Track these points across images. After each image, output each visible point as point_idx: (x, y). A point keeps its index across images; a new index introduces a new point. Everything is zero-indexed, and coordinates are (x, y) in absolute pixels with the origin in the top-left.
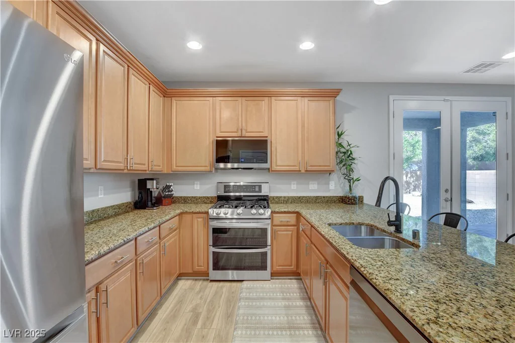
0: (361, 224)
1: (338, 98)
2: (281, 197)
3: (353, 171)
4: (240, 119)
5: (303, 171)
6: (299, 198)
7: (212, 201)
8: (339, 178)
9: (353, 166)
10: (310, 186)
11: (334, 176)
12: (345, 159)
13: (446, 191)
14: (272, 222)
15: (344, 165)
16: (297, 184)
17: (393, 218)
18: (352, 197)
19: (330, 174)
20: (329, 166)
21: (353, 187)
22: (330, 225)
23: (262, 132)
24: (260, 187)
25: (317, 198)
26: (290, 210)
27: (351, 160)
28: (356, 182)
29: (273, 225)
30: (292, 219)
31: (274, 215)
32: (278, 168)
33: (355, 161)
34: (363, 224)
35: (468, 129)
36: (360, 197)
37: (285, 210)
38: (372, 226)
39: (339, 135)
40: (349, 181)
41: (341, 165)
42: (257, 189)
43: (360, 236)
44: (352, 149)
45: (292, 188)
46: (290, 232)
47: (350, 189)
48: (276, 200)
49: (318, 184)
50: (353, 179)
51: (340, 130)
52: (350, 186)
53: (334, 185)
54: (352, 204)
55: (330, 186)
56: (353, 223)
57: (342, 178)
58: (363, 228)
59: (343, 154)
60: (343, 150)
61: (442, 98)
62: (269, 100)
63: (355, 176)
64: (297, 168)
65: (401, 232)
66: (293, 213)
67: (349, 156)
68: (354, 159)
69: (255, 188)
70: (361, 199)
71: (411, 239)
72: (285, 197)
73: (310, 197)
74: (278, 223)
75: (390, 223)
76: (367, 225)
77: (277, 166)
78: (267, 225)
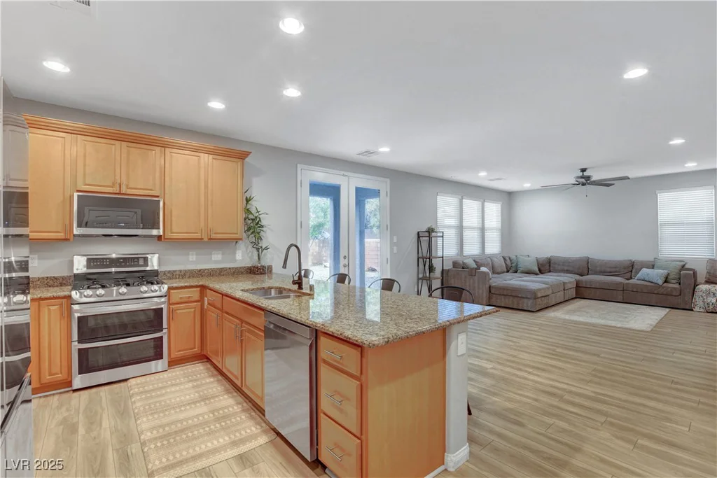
0: (270, 288)
1: (246, 160)
2: (175, 271)
3: (261, 239)
4: (118, 171)
5: (206, 239)
6: (200, 271)
7: (64, 282)
8: (247, 248)
9: (262, 233)
10: (213, 256)
11: (241, 245)
12: (254, 226)
13: (345, 257)
14: (169, 299)
15: (252, 233)
16: (196, 255)
17: (296, 278)
18: (261, 266)
19: (237, 242)
20: (237, 234)
21: (262, 256)
22: (242, 290)
23: (151, 190)
24: (146, 259)
25: (222, 270)
26: (192, 284)
27: (259, 227)
28: (265, 251)
29: (170, 304)
30: (195, 294)
31: (172, 291)
32: (175, 236)
33: (264, 229)
34: (272, 288)
35: (367, 200)
36: (269, 266)
37: (186, 284)
38: (280, 288)
39: (248, 200)
40: (258, 250)
41: (249, 233)
42: (141, 262)
43: (271, 295)
44: (261, 216)
45: (191, 260)
46: (193, 310)
47: (259, 258)
48: (169, 275)
49: (223, 254)
50: (261, 247)
51: (248, 195)
52: (259, 255)
53: (240, 254)
54: (261, 274)
55: (237, 255)
56: (264, 288)
57: (250, 247)
58: (273, 291)
59: (251, 221)
60: (251, 217)
61: (342, 173)
62: (161, 151)
63: (263, 244)
64: (198, 236)
65: (302, 289)
66: (197, 286)
67: (258, 223)
68: (262, 227)
69: (138, 262)
70: (270, 268)
71: (308, 292)
72: (181, 271)
73: (212, 270)
74: (177, 300)
75: (294, 283)
76: (276, 288)
77: (172, 233)
78: (161, 303)
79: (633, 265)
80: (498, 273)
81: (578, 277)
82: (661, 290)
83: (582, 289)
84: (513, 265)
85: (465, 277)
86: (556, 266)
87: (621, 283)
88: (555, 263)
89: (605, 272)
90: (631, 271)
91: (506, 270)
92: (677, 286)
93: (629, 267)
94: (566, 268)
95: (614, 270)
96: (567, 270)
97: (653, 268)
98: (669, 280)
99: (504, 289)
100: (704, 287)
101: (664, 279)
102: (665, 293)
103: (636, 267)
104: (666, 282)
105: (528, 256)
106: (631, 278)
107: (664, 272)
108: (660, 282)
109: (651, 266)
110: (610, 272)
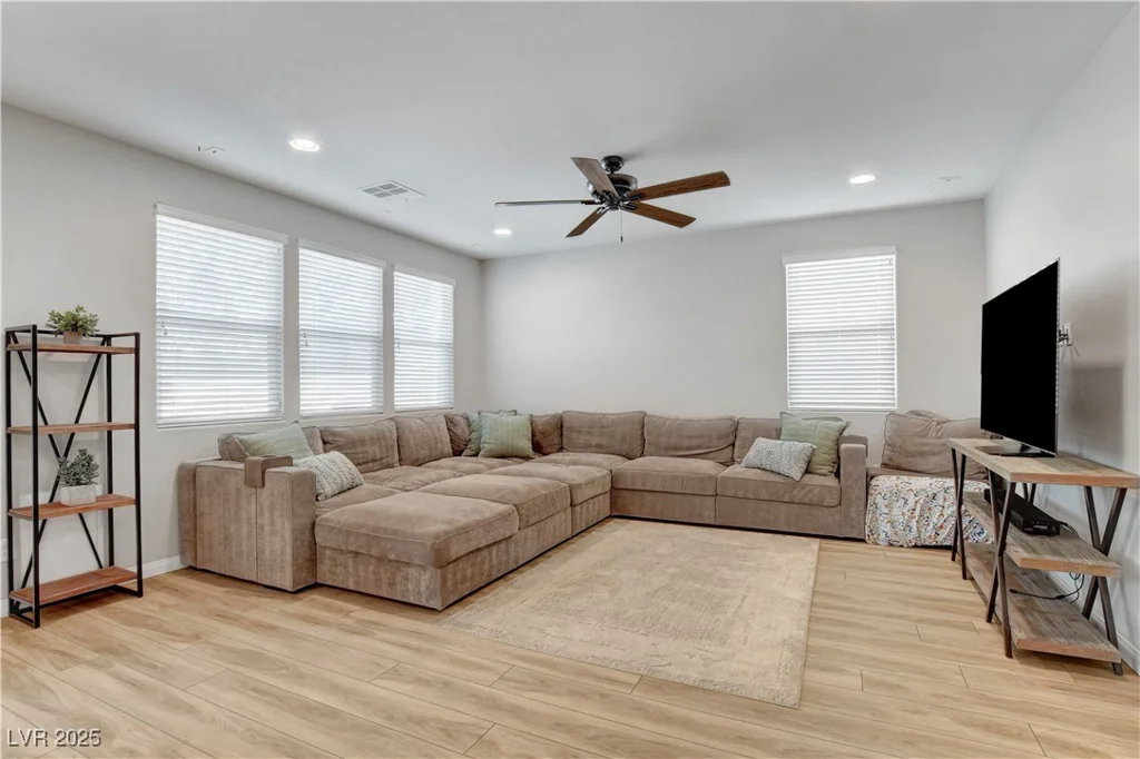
79: (736, 430)
80: (418, 463)
81: (620, 464)
82: (798, 494)
83: (625, 493)
84: (474, 435)
85: (238, 490)
86: (575, 435)
87: (710, 477)
88: (571, 429)
89: (676, 449)
90: (733, 445)
91: (448, 449)
92: (831, 481)
93: (727, 436)
94: (595, 440)
95: (695, 442)
96: (598, 446)
97: (778, 438)
98: (814, 466)
99: (349, 533)
100: (885, 482)
101: (804, 466)
102: (806, 500)
103: (741, 434)
104: (807, 471)
105: (515, 412)
106: (733, 461)
107: (802, 447)
108: (796, 472)
109: (774, 433)
110: (689, 448)
